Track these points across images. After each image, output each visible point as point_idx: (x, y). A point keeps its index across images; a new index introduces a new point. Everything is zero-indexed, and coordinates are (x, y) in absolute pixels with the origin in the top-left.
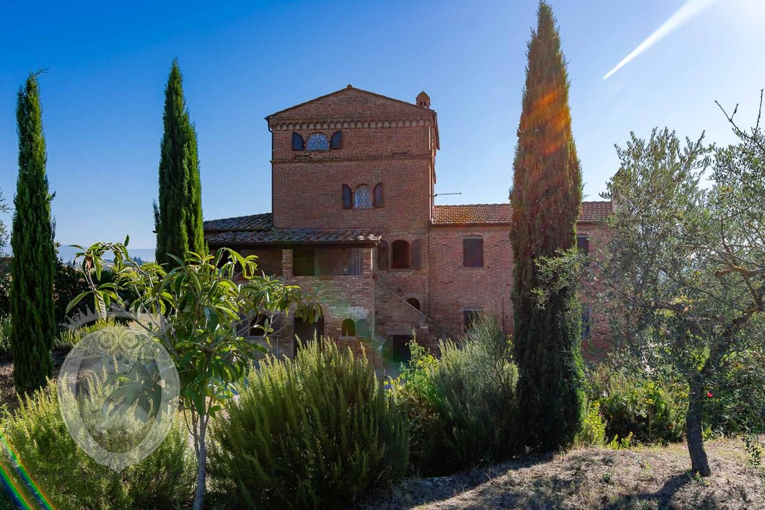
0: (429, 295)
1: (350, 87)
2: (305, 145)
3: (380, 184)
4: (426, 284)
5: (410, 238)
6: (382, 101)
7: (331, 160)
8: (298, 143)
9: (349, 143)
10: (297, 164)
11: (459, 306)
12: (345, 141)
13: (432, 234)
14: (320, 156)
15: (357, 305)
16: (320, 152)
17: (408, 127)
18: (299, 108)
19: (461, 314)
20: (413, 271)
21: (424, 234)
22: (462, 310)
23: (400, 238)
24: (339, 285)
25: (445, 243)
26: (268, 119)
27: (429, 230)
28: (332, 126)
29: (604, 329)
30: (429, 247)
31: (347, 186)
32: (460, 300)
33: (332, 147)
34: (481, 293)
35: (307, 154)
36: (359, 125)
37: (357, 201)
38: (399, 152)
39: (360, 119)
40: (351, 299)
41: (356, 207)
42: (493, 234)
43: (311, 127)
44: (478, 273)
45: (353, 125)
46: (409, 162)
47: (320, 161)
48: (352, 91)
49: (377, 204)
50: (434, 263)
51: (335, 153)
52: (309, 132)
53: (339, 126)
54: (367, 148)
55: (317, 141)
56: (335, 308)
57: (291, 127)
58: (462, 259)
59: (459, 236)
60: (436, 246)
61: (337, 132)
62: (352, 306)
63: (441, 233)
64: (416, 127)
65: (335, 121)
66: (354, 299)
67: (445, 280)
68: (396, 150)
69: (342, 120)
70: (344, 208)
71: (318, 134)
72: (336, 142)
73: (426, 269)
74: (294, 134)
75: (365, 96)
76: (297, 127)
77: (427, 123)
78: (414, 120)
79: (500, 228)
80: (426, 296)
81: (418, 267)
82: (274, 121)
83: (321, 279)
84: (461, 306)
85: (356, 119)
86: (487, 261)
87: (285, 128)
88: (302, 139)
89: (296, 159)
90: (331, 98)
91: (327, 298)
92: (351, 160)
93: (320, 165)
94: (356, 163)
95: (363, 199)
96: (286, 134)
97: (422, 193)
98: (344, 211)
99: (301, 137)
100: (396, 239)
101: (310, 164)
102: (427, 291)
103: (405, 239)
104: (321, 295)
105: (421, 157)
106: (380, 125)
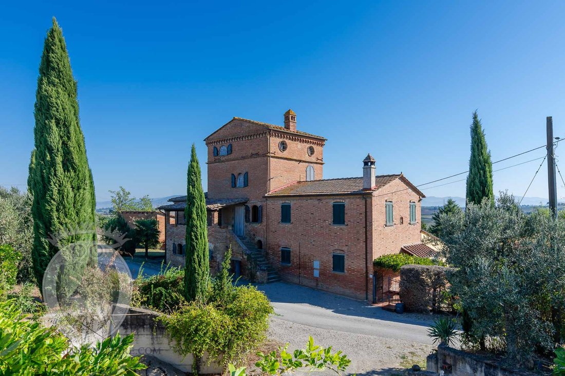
1: (234, 119)
2: (218, 153)
3: (247, 173)
4: (265, 232)
5: (259, 204)
7: (228, 160)
8: (216, 152)
9: (235, 150)
10: (215, 164)
11: (279, 246)
12: (233, 150)
13: (267, 202)
14: (224, 159)
16: (224, 156)
17: (258, 138)
18: (217, 133)
19: (280, 251)
20: (260, 224)
21: (264, 202)
22: (280, 249)
23: (255, 204)
25: (273, 207)
26: (205, 140)
27: (266, 199)
28: (228, 141)
29: (352, 269)
30: (266, 209)
31: (234, 175)
32: (280, 243)
33: (228, 154)
34: (290, 239)
35: (219, 158)
36: (238, 140)
37: (238, 183)
38: (254, 153)
41: (238, 186)
42: (295, 202)
43: (221, 143)
44: (287, 226)
45: (236, 140)
46: (259, 159)
47: (224, 161)
48: (236, 121)
49: (246, 184)
50: (268, 219)
51: (229, 157)
52: (220, 146)
53: (231, 141)
54: (241, 152)
55: (223, 150)
57: (213, 144)
58: (281, 217)
59: (280, 203)
60: (269, 209)
61: (230, 145)
63: (272, 201)
64: (262, 138)
65: (229, 138)
67: (273, 230)
69: (231, 138)
70: (232, 187)
71: (223, 147)
72: (230, 150)
73: (265, 222)
74: (214, 147)
75: (241, 122)
76: (216, 144)
77: (267, 135)
78: (261, 133)
79: (298, 198)
80: (265, 239)
81: (261, 222)
82: (208, 141)
85: (237, 137)
86: (292, 220)
87: (211, 144)
88: (217, 150)
89: (215, 161)
90: (228, 126)
92: (235, 160)
93: (224, 164)
94: (237, 161)
95: (240, 181)
96: (212, 147)
97: (264, 177)
98: (232, 189)
100: (253, 204)
101: (220, 163)
102: (265, 236)
103: (257, 205)
105: (264, 156)
106: (247, 138)
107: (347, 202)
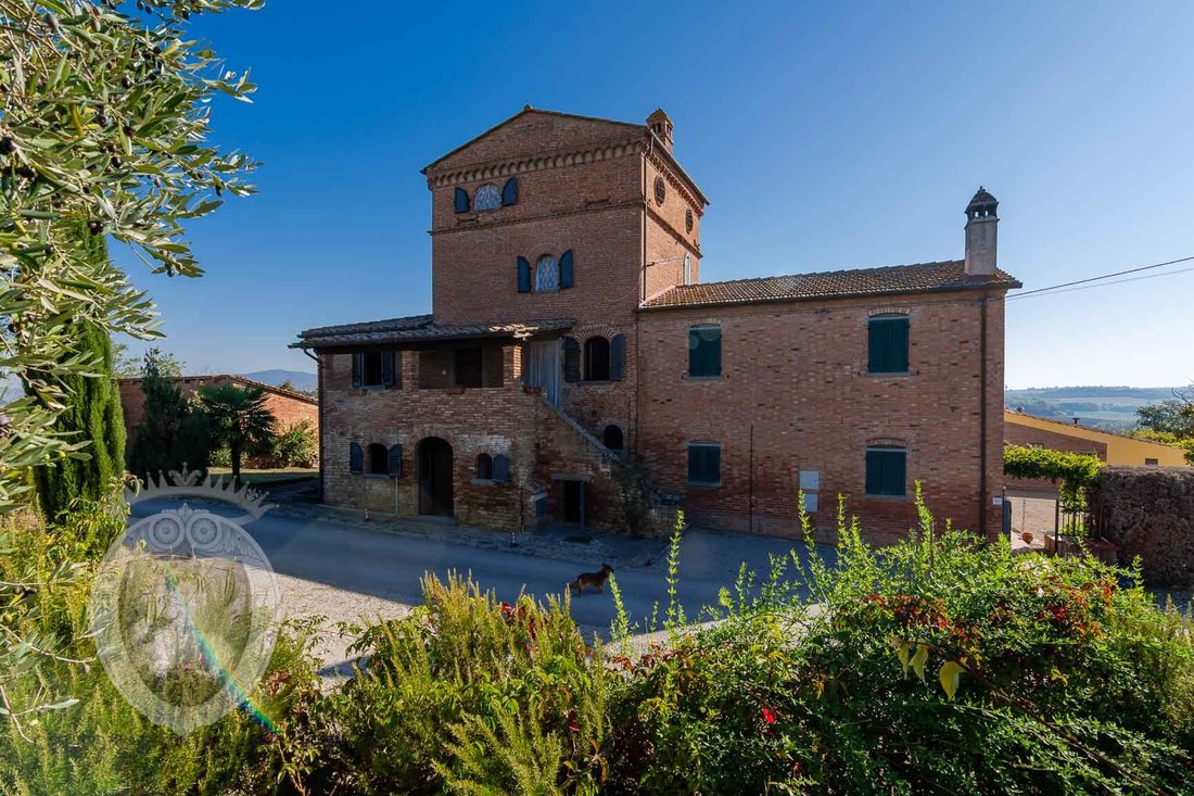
0: (636, 421)
2: (471, 204)
3: (569, 253)
4: (632, 403)
5: (610, 333)
6: (573, 124)
7: (503, 223)
8: (463, 202)
9: (527, 194)
10: (461, 233)
11: (681, 439)
12: (522, 193)
13: (642, 326)
14: (489, 219)
15: (495, 433)
16: (491, 211)
17: (610, 159)
18: (465, 151)
19: (684, 451)
20: (614, 384)
21: (631, 325)
22: (686, 445)
23: (596, 333)
24: (472, 403)
25: (661, 339)
26: (424, 172)
27: (637, 319)
28: (505, 171)
30: (637, 345)
31: (524, 259)
32: (683, 430)
33: (505, 204)
34: (717, 418)
35: (474, 216)
36: (541, 165)
37: (538, 281)
38: (596, 200)
39: (541, 155)
40: (486, 423)
41: (537, 288)
42: (738, 320)
43: (479, 176)
44: (708, 384)
45: (532, 167)
46: (610, 215)
47: (490, 225)
48: (533, 116)
49: (566, 282)
50: (643, 370)
51: (510, 212)
52: (476, 184)
53: (514, 170)
54: (551, 199)
55: (487, 196)
56: (466, 436)
57: (453, 181)
58: (688, 363)
59: (684, 326)
60: (647, 344)
61: (510, 180)
62: (489, 434)
63: (656, 324)
64: (621, 157)
65: (508, 163)
66: (491, 424)
67: (662, 397)
68: (593, 197)
69: (516, 161)
70: (519, 292)
71: (488, 187)
72: (511, 194)
73: (631, 379)
74: (457, 189)
75: (550, 119)
76: (461, 180)
77: (638, 149)
78: (619, 146)
80: (632, 423)
81: (619, 378)
82: (435, 174)
83: (450, 394)
84: (684, 439)
85: (535, 158)
86: (727, 367)
87: (446, 182)
88: (467, 196)
89: (460, 226)
90: (504, 130)
91: (457, 421)
92: (527, 221)
93: (490, 232)
94: (537, 223)
95: (546, 275)
96: (448, 190)
97: (629, 261)
98: (520, 296)
99: (466, 193)
100: (590, 334)
101: (476, 232)
102: (633, 415)
103: (602, 334)
104: (448, 417)
105: (627, 205)
106: (569, 161)
107: (915, 313)
